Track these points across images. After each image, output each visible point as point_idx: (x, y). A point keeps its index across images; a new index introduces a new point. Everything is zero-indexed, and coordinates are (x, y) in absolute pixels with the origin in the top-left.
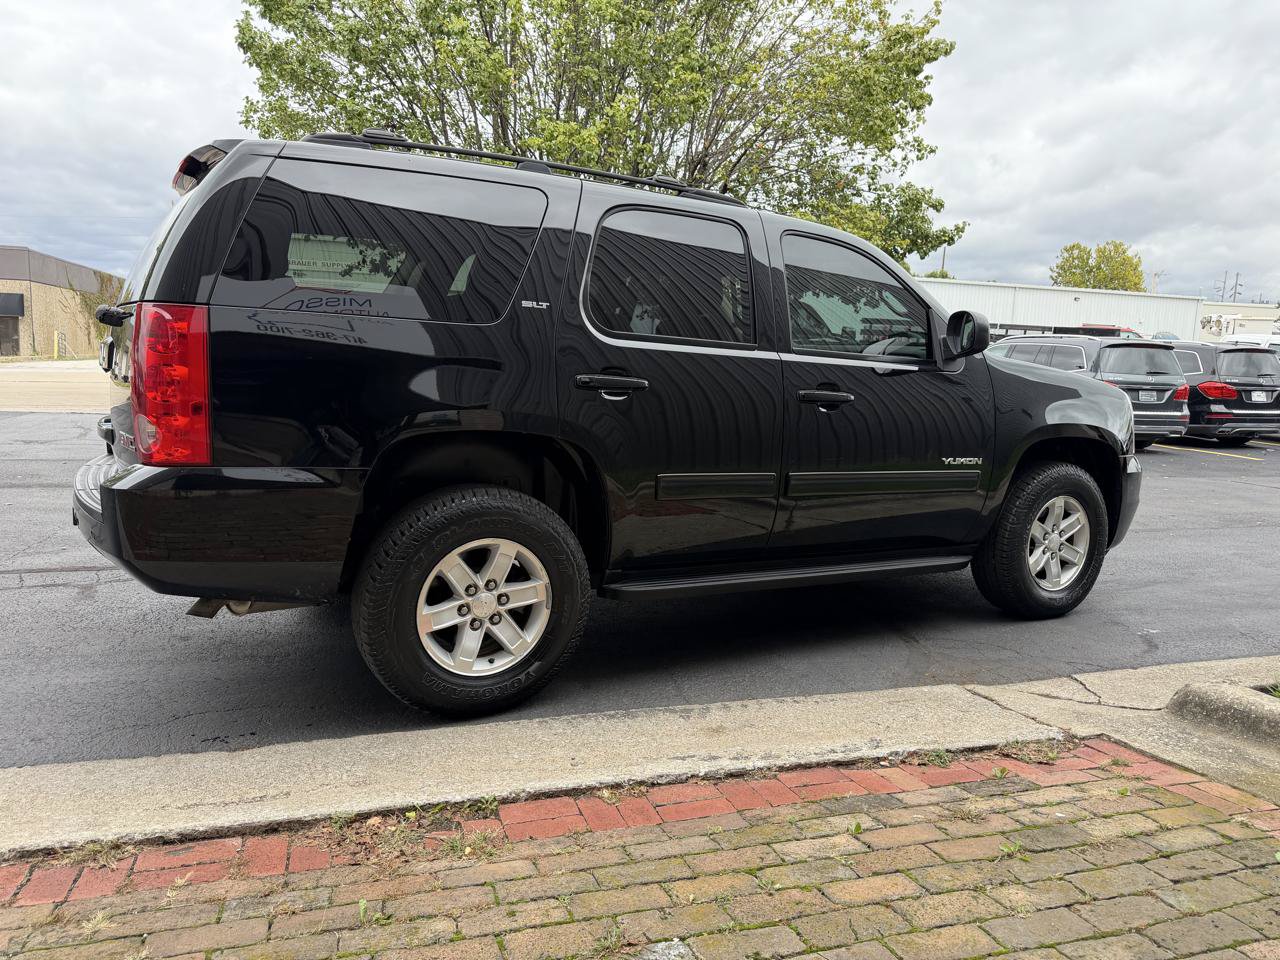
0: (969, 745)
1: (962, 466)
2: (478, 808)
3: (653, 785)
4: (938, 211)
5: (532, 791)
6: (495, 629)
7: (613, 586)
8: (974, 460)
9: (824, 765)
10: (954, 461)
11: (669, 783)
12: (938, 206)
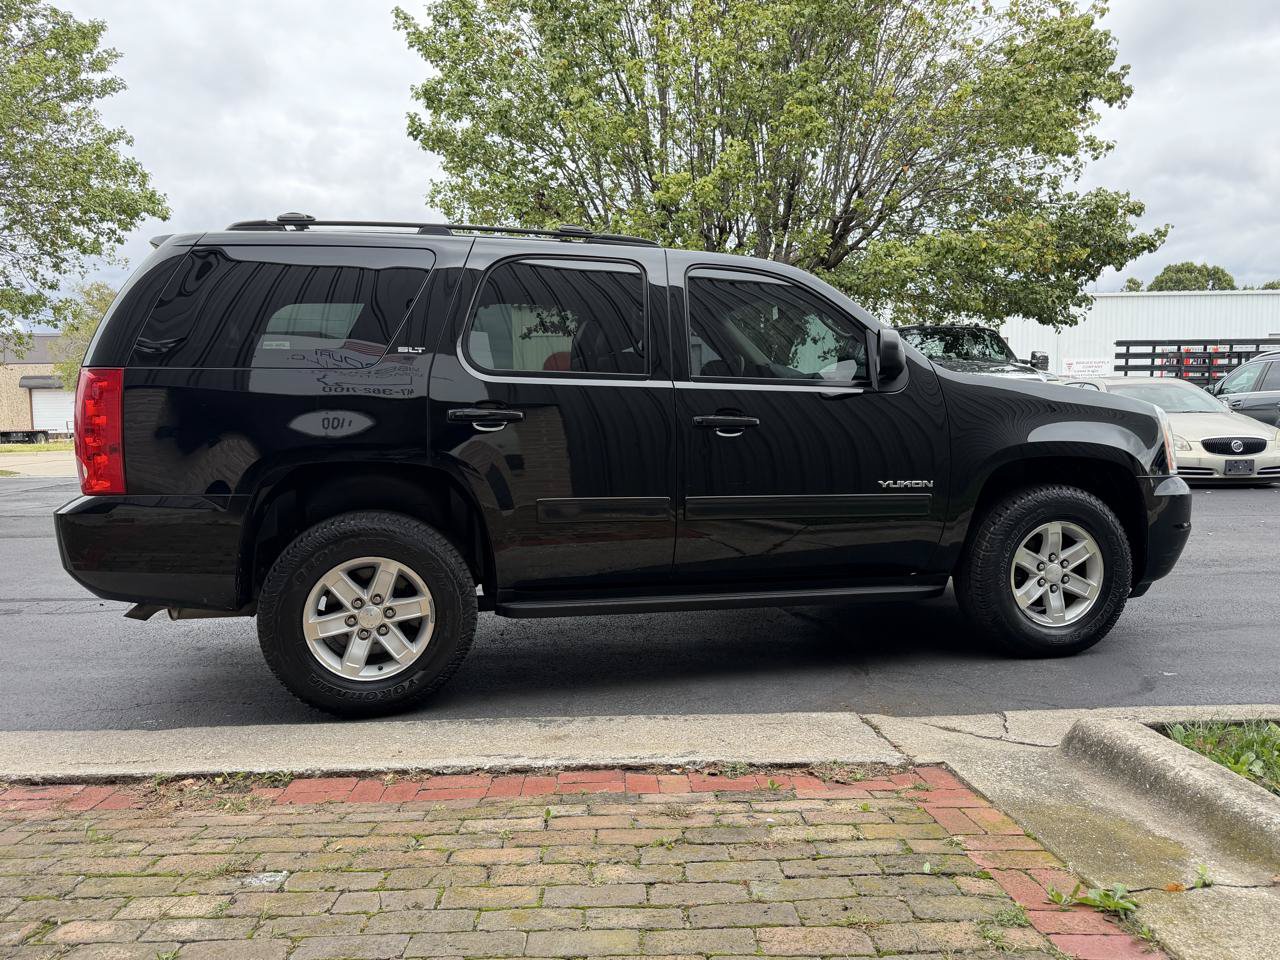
0: (778, 761)
1: (906, 489)
2: (275, 780)
3: (438, 774)
4: (1138, 215)
5: (325, 770)
6: (382, 639)
7: (504, 604)
8: (922, 483)
9: (613, 768)
10: (895, 483)
11: (454, 774)
12: (1137, 210)
